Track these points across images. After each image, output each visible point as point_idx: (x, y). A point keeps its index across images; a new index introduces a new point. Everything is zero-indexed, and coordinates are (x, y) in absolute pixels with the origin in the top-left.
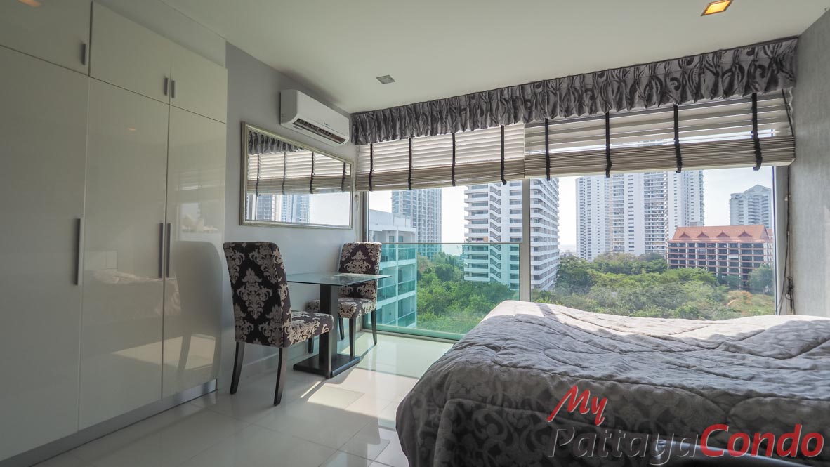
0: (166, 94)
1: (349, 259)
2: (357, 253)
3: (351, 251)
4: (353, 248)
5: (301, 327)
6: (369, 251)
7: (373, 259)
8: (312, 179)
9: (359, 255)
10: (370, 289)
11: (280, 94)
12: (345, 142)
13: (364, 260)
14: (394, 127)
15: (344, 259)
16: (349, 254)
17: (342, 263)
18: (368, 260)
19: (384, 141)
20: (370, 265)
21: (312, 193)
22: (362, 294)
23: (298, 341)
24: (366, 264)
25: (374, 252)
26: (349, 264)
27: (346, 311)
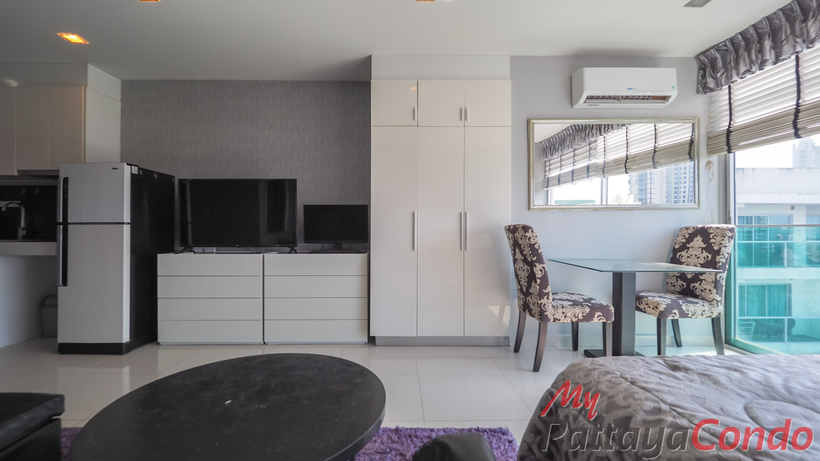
0: (461, 119)
1: (684, 247)
2: (695, 239)
3: (687, 236)
4: (690, 232)
5: (563, 307)
6: (711, 236)
7: (716, 248)
8: (655, 151)
9: (698, 242)
10: (708, 287)
11: (571, 77)
12: (671, 100)
13: (703, 249)
14: (761, 51)
15: (677, 247)
16: (684, 241)
17: (675, 251)
18: (709, 248)
19: (748, 76)
20: (710, 256)
21: (655, 168)
22: (698, 292)
23: (559, 320)
24: (705, 254)
25: (718, 239)
26: (683, 253)
27: (651, 307)
